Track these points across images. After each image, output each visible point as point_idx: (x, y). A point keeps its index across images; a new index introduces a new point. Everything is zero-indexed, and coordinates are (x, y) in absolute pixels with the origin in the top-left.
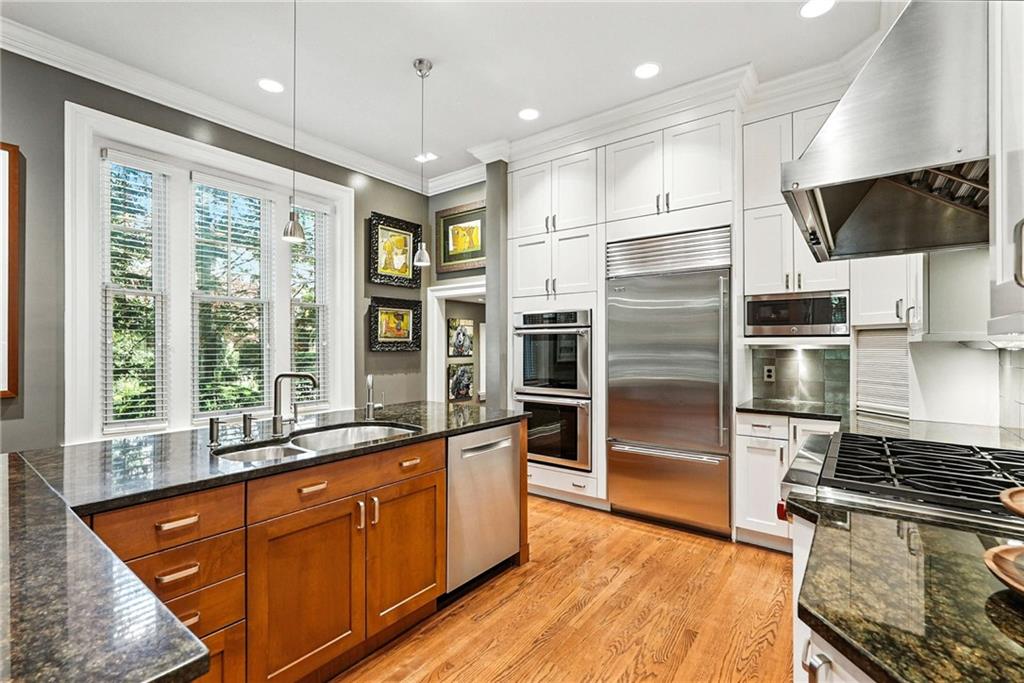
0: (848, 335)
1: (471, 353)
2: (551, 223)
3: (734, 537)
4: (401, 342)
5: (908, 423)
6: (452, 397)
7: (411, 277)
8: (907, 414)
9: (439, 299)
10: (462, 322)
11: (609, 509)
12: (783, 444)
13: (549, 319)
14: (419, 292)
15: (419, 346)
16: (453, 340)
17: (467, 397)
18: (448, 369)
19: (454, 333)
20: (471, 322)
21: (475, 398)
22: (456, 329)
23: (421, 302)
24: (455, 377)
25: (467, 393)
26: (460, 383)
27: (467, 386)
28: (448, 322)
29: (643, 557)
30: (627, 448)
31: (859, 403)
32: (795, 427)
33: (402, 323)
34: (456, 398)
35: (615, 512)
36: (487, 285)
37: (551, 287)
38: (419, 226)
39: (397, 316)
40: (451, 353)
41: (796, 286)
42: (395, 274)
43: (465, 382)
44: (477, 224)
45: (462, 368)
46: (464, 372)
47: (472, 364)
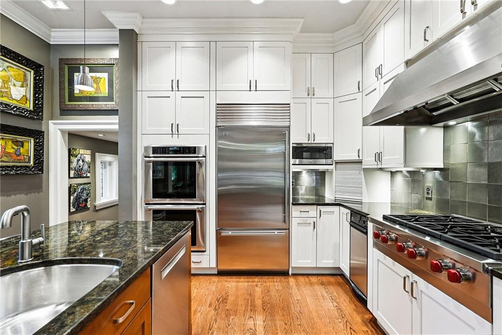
0: (332, 165)
1: (89, 175)
2: (176, 85)
3: (290, 273)
4: (21, 167)
5: (362, 204)
6: (73, 210)
7: (32, 108)
8: (362, 200)
9: (63, 132)
10: (82, 151)
11: (216, 273)
12: (315, 220)
13: (173, 151)
14: (41, 124)
15: (42, 170)
16: (74, 165)
17: (85, 208)
18: (70, 188)
19: (74, 160)
20: (89, 152)
21: (91, 209)
22: (76, 156)
23: (43, 132)
24: (76, 194)
25: (86, 205)
26: (79, 198)
27: (86, 200)
28: (69, 150)
29: (259, 302)
30: (230, 233)
31: (336, 196)
32: (320, 211)
33: (21, 149)
34: (77, 210)
35: (221, 273)
36: (119, 124)
37: (175, 129)
38: (40, 66)
39: (15, 142)
40: (72, 175)
41: (312, 140)
42: (14, 103)
43: (84, 197)
44: (105, 76)
45: (82, 187)
46: (83, 189)
47: (90, 183)
